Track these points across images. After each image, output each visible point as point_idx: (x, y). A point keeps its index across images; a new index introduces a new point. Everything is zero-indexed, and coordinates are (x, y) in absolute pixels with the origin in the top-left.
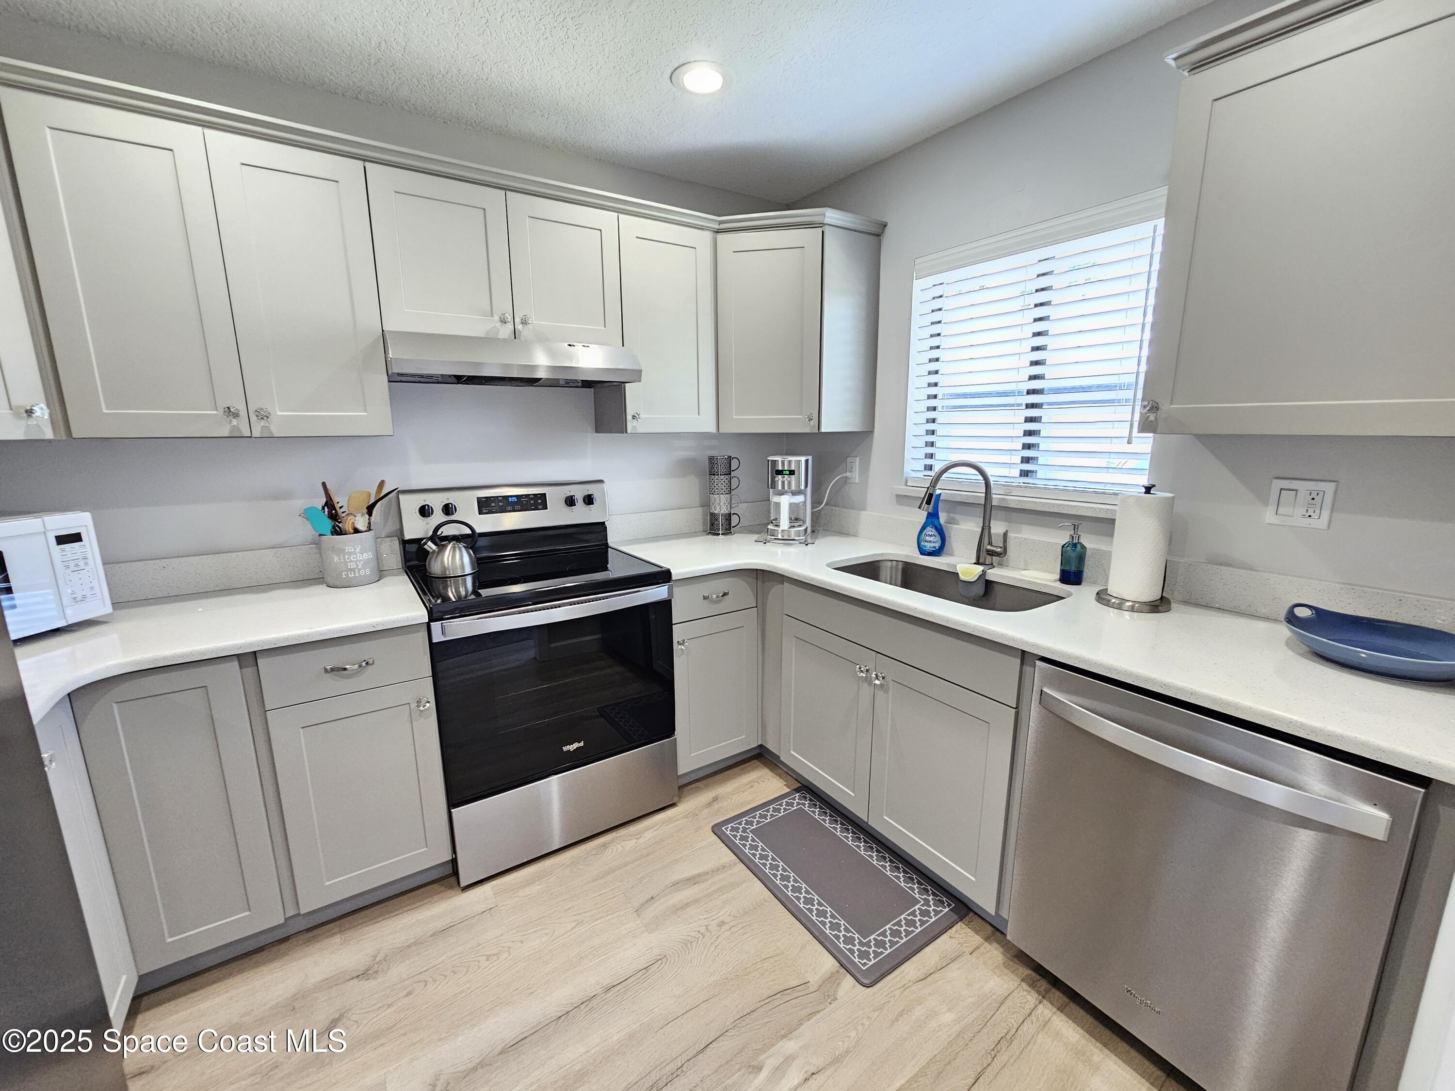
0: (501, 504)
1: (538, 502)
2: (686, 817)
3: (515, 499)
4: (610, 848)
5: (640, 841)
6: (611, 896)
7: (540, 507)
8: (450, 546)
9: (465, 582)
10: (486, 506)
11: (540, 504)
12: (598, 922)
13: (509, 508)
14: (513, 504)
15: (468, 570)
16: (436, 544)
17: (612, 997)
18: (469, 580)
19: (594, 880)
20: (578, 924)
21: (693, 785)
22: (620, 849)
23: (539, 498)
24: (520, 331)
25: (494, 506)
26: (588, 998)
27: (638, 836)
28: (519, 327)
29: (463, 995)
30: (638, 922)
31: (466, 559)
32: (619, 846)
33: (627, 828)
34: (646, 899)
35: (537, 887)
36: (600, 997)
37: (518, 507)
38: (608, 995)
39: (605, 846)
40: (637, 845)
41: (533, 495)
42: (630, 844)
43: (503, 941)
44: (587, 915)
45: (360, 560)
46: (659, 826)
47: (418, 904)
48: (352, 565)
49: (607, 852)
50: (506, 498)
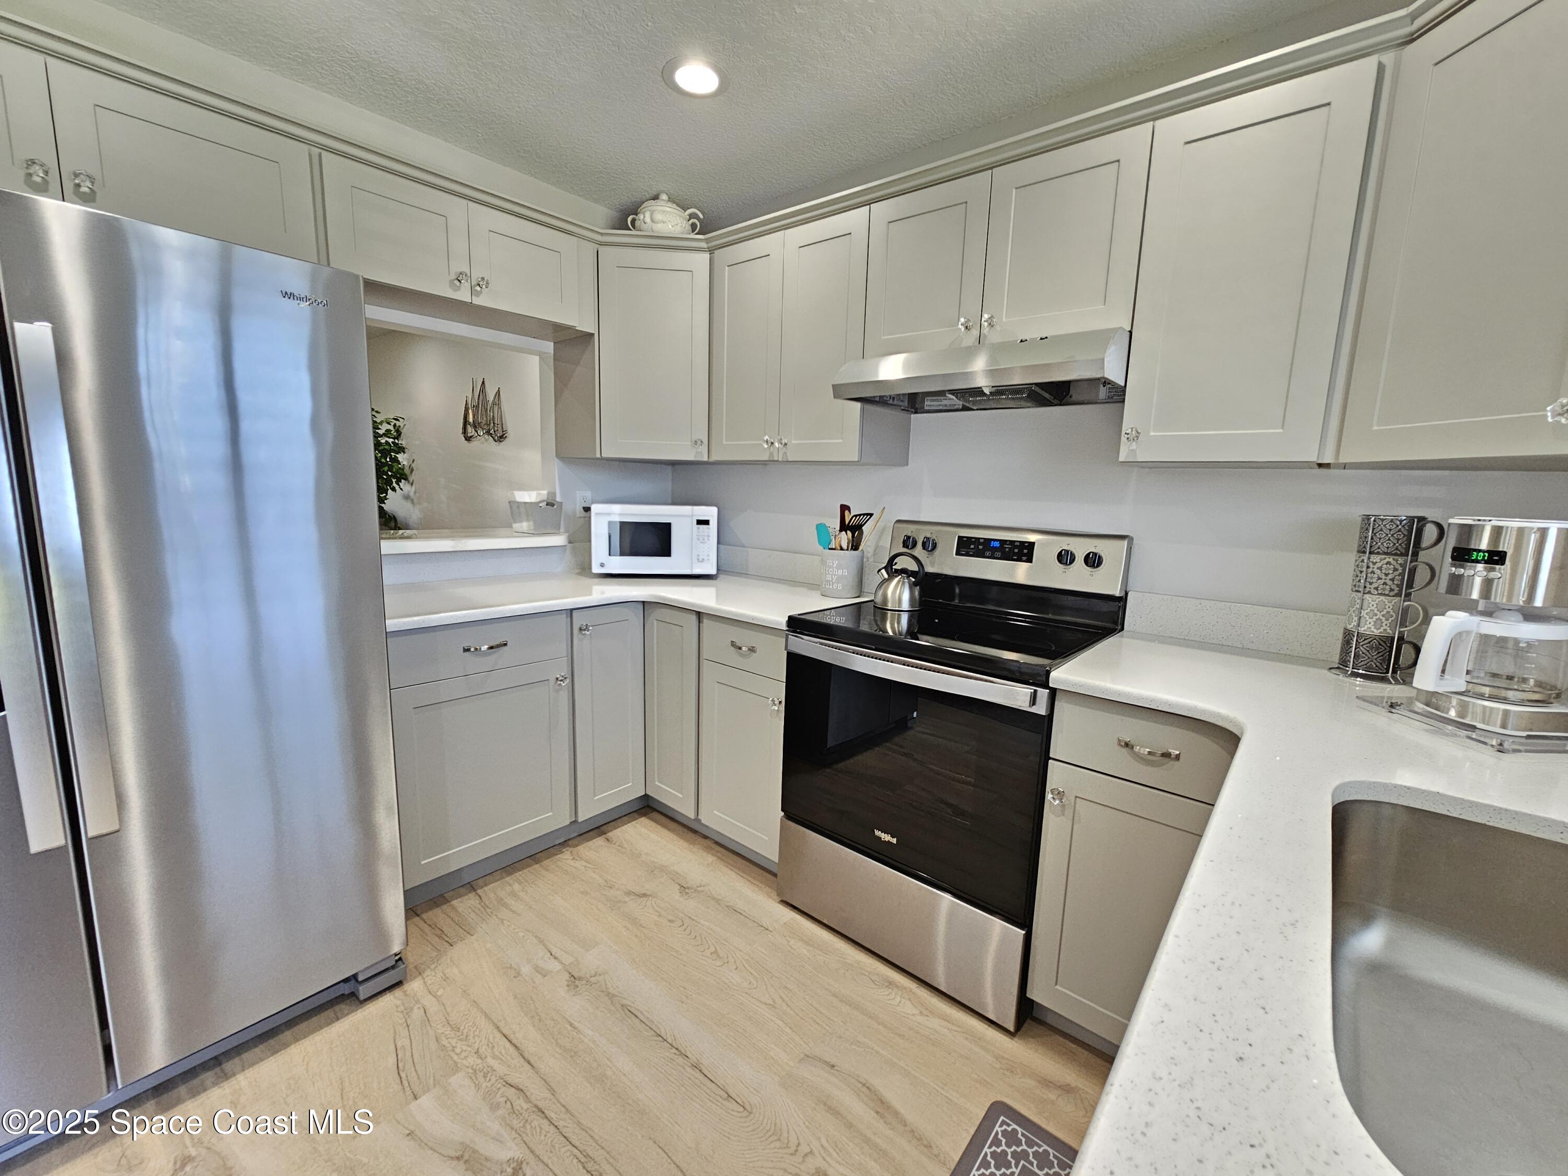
0: (980, 547)
1: (1024, 552)
2: (998, 1058)
3: (997, 544)
4: (890, 990)
5: (919, 1019)
6: (818, 1021)
7: (1024, 558)
8: (896, 579)
9: (899, 617)
10: (968, 547)
11: (1025, 555)
12: (778, 1022)
13: (988, 554)
14: (994, 549)
15: (906, 605)
16: (888, 573)
17: (687, 1074)
18: (905, 618)
19: (835, 995)
20: (771, 1005)
21: (1073, 1046)
22: (896, 1002)
23: (1026, 548)
24: (985, 336)
25: (972, 549)
26: (683, 1052)
27: (926, 1012)
28: (985, 330)
29: (674, 954)
30: (792, 1064)
31: (906, 596)
32: (898, 999)
33: (933, 995)
34: (828, 1060)
35: (805, 951)
36: (686, 1062)
37: (998, 554)
38: (689, 1070)
39: (891, 984)
40: (911, 1017)
41: (1020, 542)
42: (908, 1008)
43: (734, 955)
44: (785, 1007)
45: (835, 575)
46: (959, 1029)
47: (757, 882)
48: (829, 578)
49: (883, 990)
50: (988, 541)
